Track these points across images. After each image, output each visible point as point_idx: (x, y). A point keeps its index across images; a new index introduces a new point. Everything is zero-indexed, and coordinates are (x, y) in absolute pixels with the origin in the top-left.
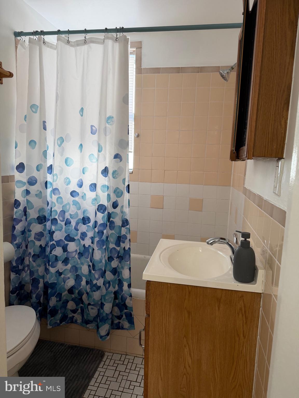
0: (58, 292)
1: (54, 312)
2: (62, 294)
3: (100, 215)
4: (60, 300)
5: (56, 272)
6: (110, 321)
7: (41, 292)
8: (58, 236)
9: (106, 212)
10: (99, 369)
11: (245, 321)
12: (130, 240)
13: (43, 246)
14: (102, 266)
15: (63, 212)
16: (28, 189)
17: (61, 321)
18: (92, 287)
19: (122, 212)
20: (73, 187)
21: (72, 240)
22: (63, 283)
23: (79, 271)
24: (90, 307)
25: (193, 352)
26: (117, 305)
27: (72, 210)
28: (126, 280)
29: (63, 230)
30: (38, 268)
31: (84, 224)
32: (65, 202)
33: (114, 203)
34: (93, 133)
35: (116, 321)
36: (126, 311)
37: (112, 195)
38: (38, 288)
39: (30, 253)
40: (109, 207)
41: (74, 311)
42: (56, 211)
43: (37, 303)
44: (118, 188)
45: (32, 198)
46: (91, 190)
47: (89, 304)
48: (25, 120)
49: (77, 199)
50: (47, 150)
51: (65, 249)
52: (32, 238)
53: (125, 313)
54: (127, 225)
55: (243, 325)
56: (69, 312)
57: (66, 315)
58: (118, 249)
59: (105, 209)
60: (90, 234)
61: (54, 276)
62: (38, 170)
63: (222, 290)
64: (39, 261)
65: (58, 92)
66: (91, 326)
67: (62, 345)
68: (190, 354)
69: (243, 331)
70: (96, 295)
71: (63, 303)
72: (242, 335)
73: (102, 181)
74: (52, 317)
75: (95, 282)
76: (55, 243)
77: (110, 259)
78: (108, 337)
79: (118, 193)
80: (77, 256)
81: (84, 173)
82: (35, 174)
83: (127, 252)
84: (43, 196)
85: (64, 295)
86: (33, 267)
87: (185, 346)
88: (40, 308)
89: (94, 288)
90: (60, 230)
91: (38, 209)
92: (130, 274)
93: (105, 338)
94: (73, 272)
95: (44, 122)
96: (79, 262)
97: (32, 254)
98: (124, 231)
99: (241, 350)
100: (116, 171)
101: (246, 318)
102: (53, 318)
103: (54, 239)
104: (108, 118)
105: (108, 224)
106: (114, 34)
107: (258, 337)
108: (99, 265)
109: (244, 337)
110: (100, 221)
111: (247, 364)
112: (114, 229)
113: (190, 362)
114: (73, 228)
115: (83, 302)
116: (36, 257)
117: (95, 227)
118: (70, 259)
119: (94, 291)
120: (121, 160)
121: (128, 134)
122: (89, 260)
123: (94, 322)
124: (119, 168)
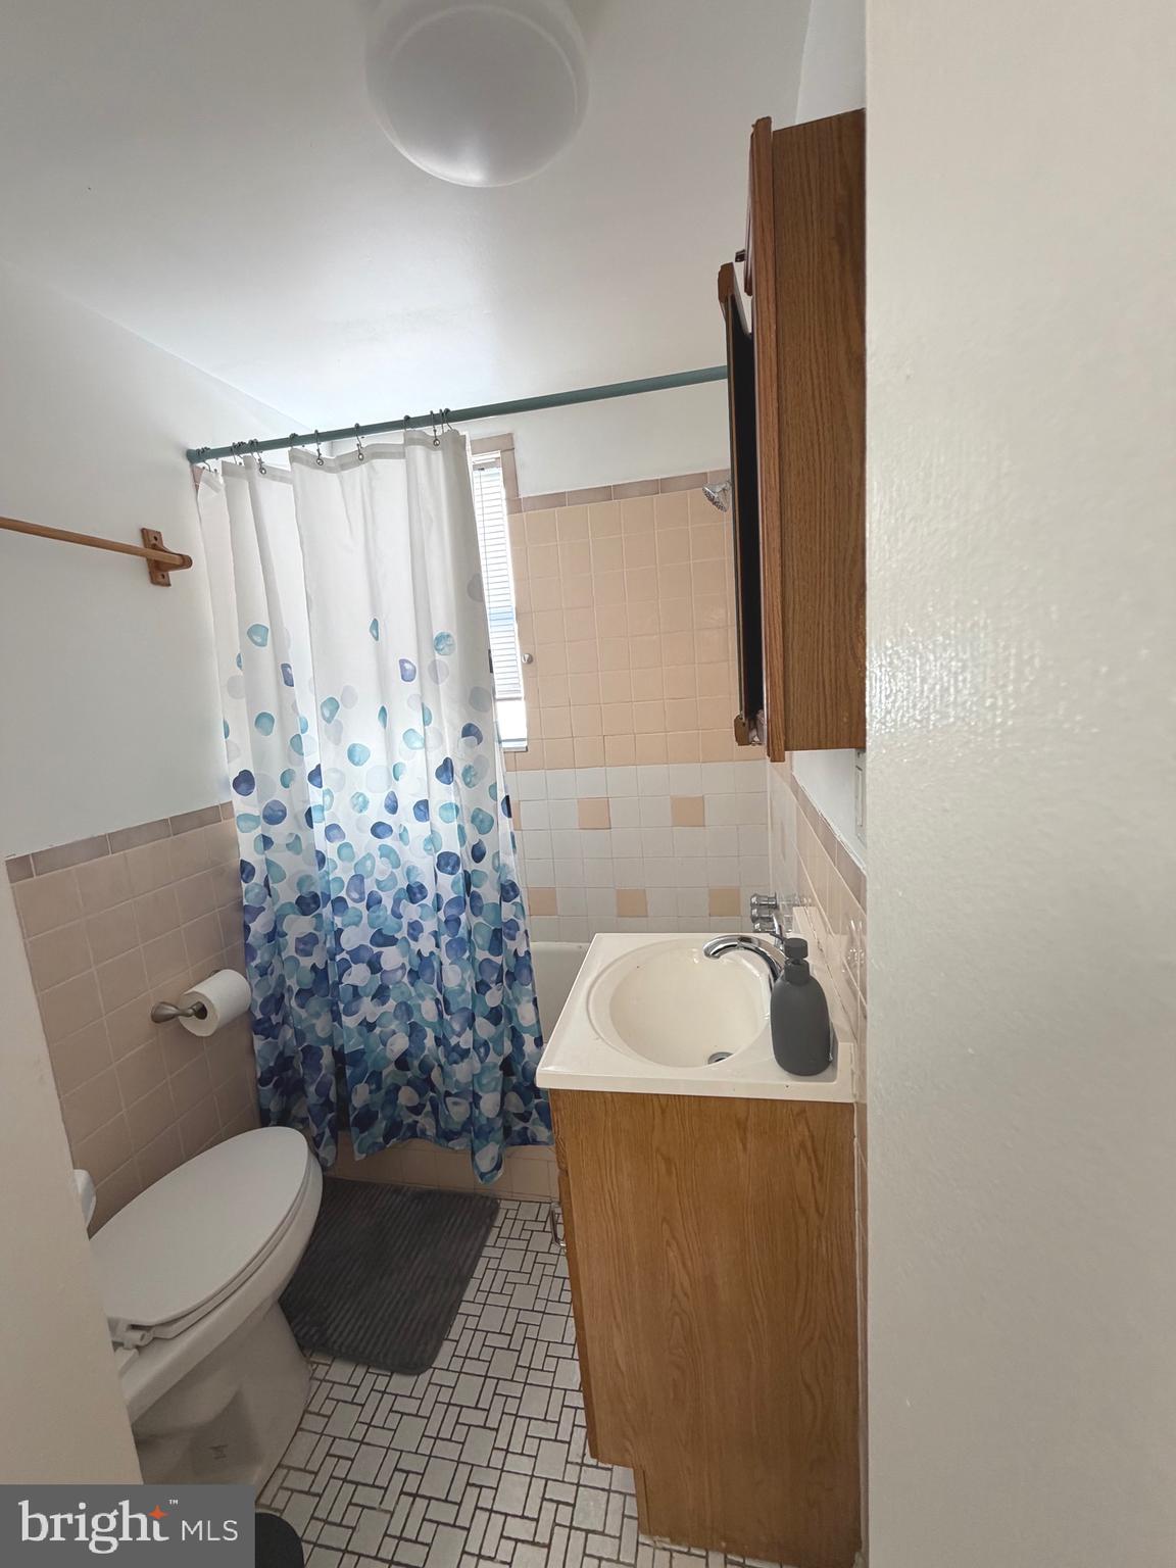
0: (370, 1070)
1: (366, 1119)
2: (381, 1073)
3: (446, 879)
4: (379, 1088)
5: (360, 1024)
6: (500, 1135)
7: (329, 1076)
8: (352, 938)
9: (460, 871)
10: (486, 1252)
11: (816, 1174)
12: (526, 932)
13: (321, 966)
14: (463, 1001)
15: (359, 879)
16: (266, 835)
17: (387, 1137)
18: (449, 1054)
19: (498, 868)
20: (376, 813)
21: (391, 941)
22: (382, 1047)
23: (415, 1013)
24: (449, 1100)
25: (692, 1259)
26: (515, 1089)
27: (381, 868)
28: (528, 1030)
29: (365, 920)
30: (314, 1021)
31: (413, 901)
32: (360, 854)
33: (474, 847)
34: (407, 677)
35: (518, 1126)
36: (536, 1101)
37: (468, 828)
38: (320, 1070)
39: (290, 989)
40: (465, 857)
41: (416, 1110)
42: (339, 880)
43: (322, 1105)
44: (480, 810)
45: (279, 856)
46: (419, 818)
47: (448, 1094)
48: (240, 666)
49: (388, 841)
50: (299, 732)
51: (375, 966)
52: (290, 950)
53: (537, 1106)
54: (516, 896)
55: (814, 1186)
56: (404, 1113)
57: (399, 1119)
58: (498, 960)
59: (458, 862)
60: (429, 925)
61: (356, 1035)
62: (286, 785)
63: (748, 1100)
64: (315, 1003)
65: (309, 592)
66: (460, 1144)
67: (397, 1191)
68: (684, 1264)
69: (816, 1202)
70: (462, 1071)
71: (386, 1093)
72: (812, 1211)
73: (442, 794)
74: (362, 1132)
75: (453, 1041)
76: (347, 957)
77: (482, 987)
78: (500, 1173)
79: (482, 821)
80: (406, 980)
81: (397, 779)
82: (280, 795)
83: (523, 963)
84: (304, 847)
85: (387, 1076)
86: (301, 1020)
87: (668, 1244)
88: (330, 1116)
89: (455, 1056)
90: (357, 924)
91: (296, 881)
92: (537, 1014)
93: (492, 1177)
94: (402, 1015)
95: (285, 667)
96: (414, 994)
97: (296, 989)
98: (508, 911)
99: (815, 1247)
100: (470, 767)
101: (820, 1168)
102: (366, 1133)
103: (343, 946)
104: (436, 638)
105: (468, 899)
106: (428, 430)
107: (857, 1212)
108: (460, 999)
109: (821, 1215)
110: (448, 895)
111: (834, 1284)
112: (481, 913)
113: (686, 1284)
114: (389, 912)
115: (433, 1088)
116: (304, 995)
117: (439, 909)
118: (391, 987)
119: (456, 1063)
120: (480, 740)
121: (492, 671)
122: (434, 986)
123: (464, 1134)
124: (479, 759)
